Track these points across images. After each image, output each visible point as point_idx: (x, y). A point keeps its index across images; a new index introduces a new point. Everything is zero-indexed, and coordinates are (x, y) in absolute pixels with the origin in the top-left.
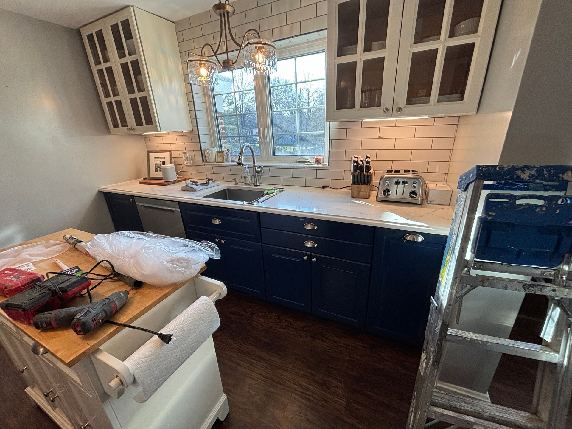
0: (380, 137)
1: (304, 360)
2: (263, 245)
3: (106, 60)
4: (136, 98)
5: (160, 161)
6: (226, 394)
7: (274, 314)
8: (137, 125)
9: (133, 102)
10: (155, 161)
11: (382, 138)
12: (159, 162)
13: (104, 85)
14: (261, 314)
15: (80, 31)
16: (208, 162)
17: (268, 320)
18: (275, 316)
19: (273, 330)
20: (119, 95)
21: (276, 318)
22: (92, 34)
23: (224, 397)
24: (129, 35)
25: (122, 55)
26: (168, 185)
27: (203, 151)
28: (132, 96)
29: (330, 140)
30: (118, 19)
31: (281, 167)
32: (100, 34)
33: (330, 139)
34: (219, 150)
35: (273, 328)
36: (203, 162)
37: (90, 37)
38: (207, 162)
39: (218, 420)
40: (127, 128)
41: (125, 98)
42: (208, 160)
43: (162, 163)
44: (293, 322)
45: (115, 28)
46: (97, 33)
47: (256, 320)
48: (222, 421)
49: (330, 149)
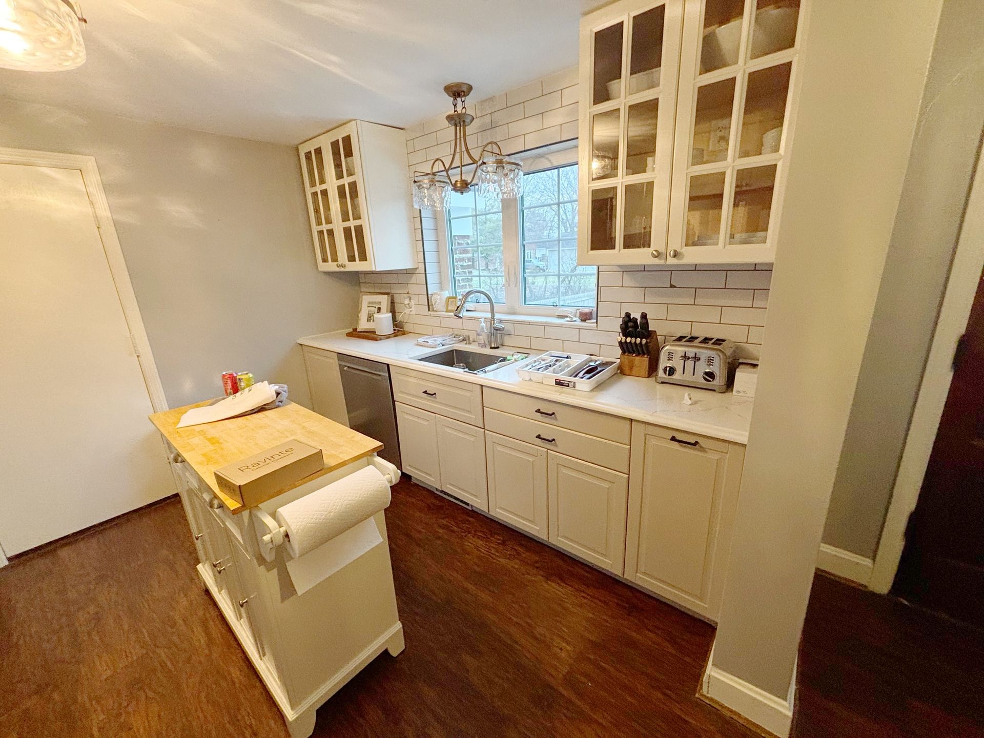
0: (672, 286)
1: (524, 605)
2: (486, 431)
3: (322, 181)
4: (350, 227)
5: (375, 307)
6: (402, 623)
7: (498, 537)
8: (349, 261)
9: (347, 231)
10: (368, 307)
11: (675, 287)
12: (373, 308)
13: (317, 211)
14: (479, 534)
15: (298, 147)
16: (436, 311)
17: (487, 544)
18: (499, 539)
19: (492, 557)
20: (331, 223)
21: (499, 544)
22: (310, 152)
23: (399, 625)
24: (349, 154)
25: (340, 176)
26: (381, 339)
27: (429, 296)
28: (347, 224)
29: (599, 288)
30: (339, 135)
31: (529, 323)
32: (318, 151)
33: (599, 285)
34: (453, 295)
35: (492, 555)
36: (429, 310)
37: (308, 156)
38: (433, 311)
39: (386, 653)
40: (337, 264)
41: (338, 226)
42: (435, 309)
43: (376, 309)
44: (523, 552)
45: (335, 145)
46: (315, 150)
47: (471, 541)
48: (393, 657)
49: (599, 300)
